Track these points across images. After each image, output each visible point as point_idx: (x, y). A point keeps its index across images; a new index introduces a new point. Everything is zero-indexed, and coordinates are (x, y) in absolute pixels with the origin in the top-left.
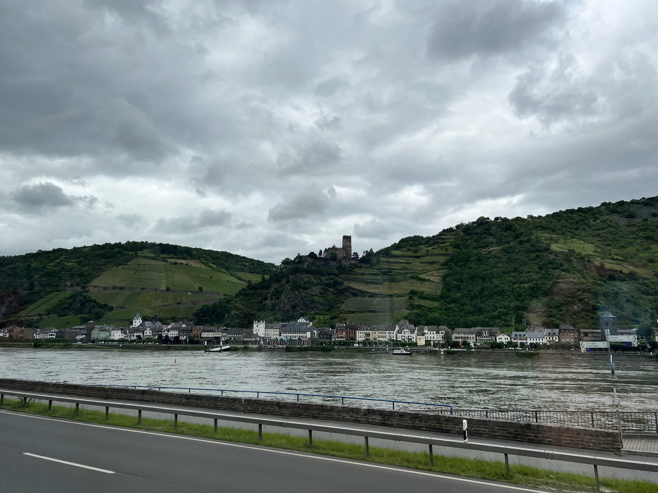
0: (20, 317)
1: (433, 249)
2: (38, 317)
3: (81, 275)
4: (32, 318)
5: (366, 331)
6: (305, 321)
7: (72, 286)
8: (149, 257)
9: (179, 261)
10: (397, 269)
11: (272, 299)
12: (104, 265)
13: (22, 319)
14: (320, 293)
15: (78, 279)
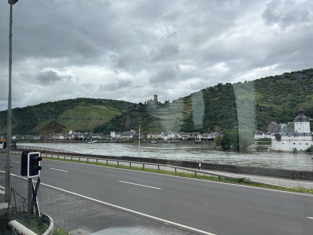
0: (32, 131)
1: (194, 99)
2: (39, 131)
3: (55, 113)
4: (37, 131)
5: (151, 135)
6: (133, 131)
7: (52, 118)
8: (83, 105)
9: (95, 106)
10: (175, 109)
11: (123, 122)
12: (65, 109)
13: (33, 132)
14: (141, 120)
15: (54, 115)
